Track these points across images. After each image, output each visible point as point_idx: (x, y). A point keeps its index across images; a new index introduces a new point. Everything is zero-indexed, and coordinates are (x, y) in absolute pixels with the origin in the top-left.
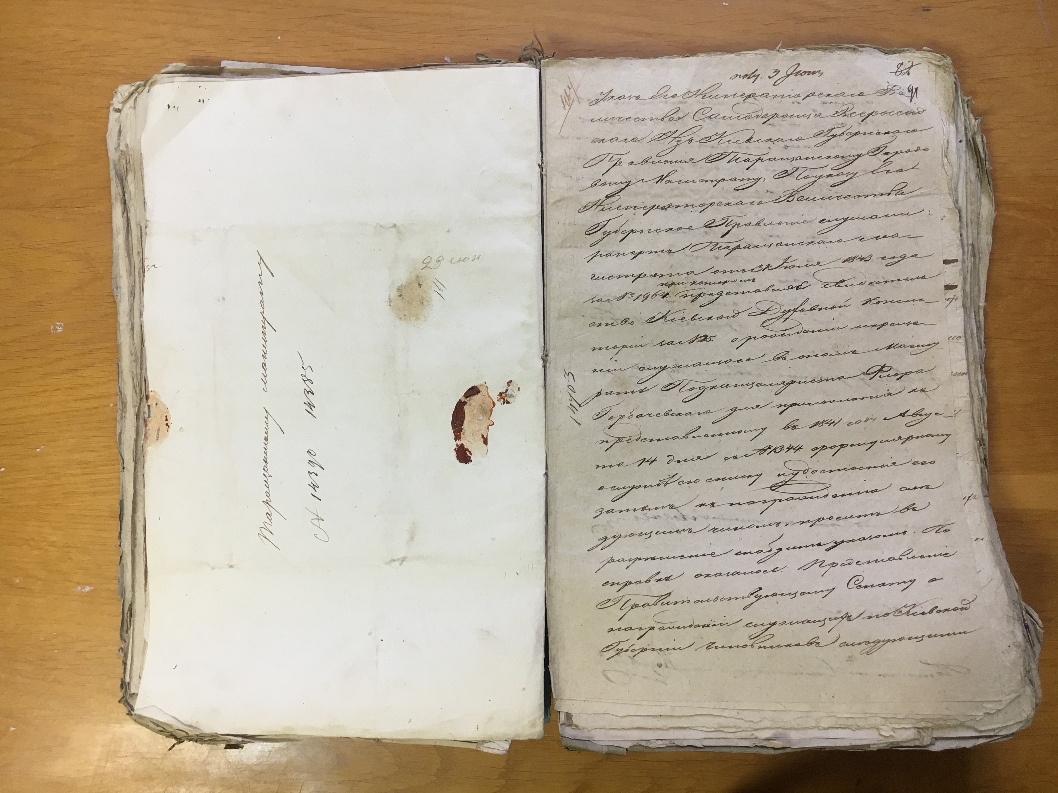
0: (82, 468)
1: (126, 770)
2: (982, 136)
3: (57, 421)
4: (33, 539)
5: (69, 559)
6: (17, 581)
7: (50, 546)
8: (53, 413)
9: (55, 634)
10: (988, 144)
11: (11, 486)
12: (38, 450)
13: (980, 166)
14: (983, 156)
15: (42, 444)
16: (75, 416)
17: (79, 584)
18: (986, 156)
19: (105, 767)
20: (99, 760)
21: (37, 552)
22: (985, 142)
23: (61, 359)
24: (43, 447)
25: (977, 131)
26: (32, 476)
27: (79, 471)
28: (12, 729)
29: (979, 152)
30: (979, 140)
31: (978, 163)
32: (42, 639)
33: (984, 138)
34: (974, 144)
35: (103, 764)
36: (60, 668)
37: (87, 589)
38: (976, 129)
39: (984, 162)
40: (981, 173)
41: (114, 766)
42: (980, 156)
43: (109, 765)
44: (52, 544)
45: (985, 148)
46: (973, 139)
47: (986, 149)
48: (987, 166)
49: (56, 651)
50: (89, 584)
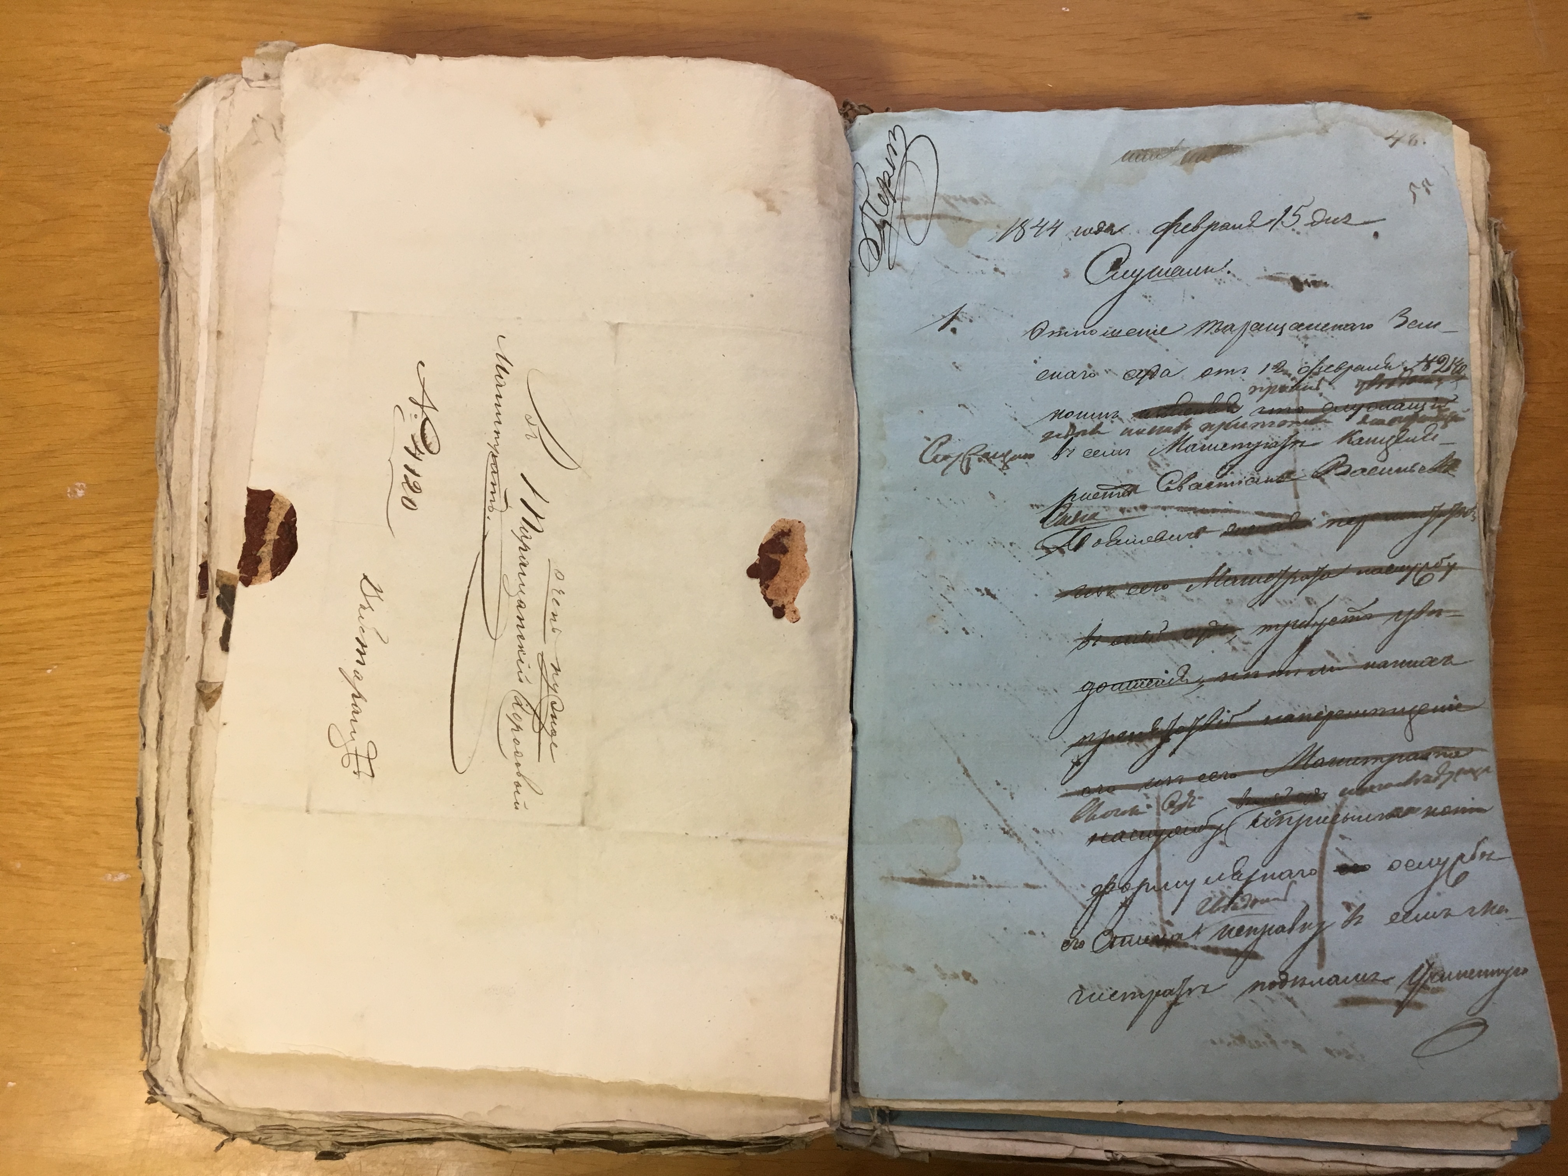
0: (113, 699)
1: (179, 1145)
2: (1514, 278)
3: (77, 628)
4: (41, 804)
5: (97, 833)
6: (19, 866)
7: (66, 813)
8: (73, 617)
9: (73, 943)
10: (1521, 292)
11: (8, 725)
12: (49, 671)
13: (1507, 323)
14: (1513, 308)
15: (54, 663)
16: (103, 621)
17: (110, 869)
18: (1517, 308)
19: (148, 1141)
20: (139, 1130)
21: (46, 823)
22: (1517, 287)
23: (83, 537)
24: (55, 667)
25: (1507, 270)
26: (41, 710)
27: (110, 703)
28: (11, 1084)
29: (1508, 302)
30: (1508, 284)
31: (1504, 317)
32: (54, 951)
33: (1517, 282)
34: (1501, 289)
35: (146, 1137)
36: (82, 995)
37: (122, 877)
38: (1505, 268)
39: (1514, 317)
40: (1508, 332)
41: (162, 1140)
42: (1509, 308)
43: (153, 1138)
44: (68, 811)
45: (1517, 296)
46: (1499, 282)
47: (1518, 299)
48: (1518, 323)
49: (75, 969)
50: (125, 870)
